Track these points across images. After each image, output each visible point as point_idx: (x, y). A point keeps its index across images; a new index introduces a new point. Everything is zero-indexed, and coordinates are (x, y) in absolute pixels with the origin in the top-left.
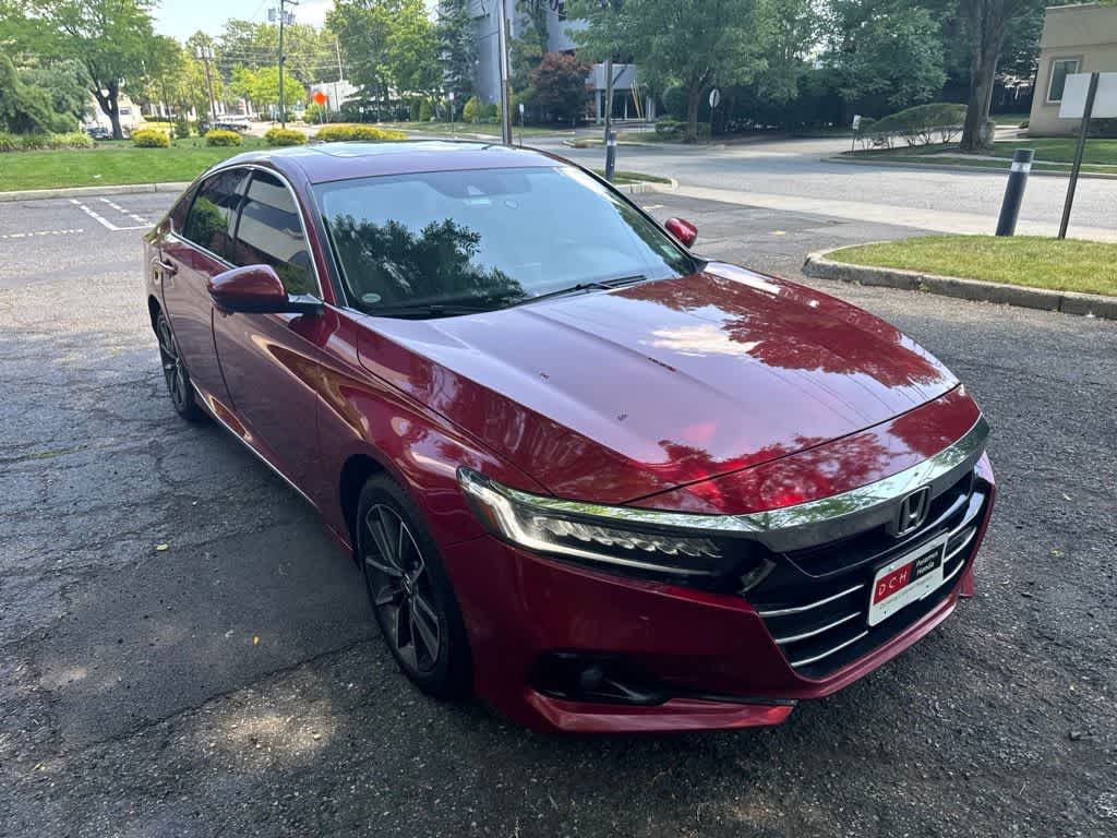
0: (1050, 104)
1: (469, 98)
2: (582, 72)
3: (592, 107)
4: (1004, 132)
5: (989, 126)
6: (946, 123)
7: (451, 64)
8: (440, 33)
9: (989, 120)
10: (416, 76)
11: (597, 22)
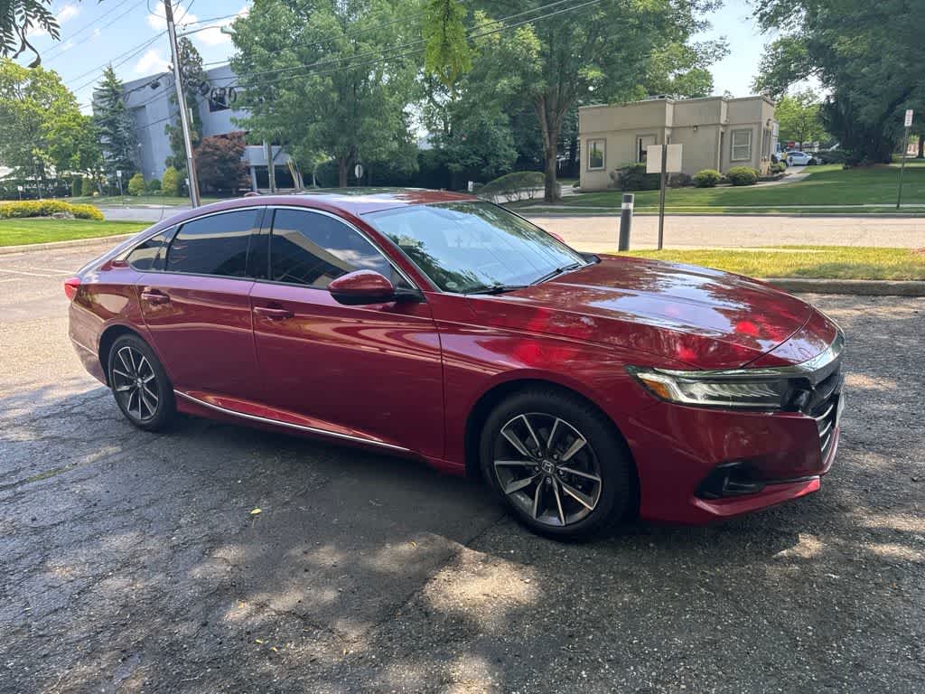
0: (591, 171)
1: (133, 175)
2: (237, 152)
3: (249, 180)
6: (530, 185)
7: (111, 146)
10: (76, 157)
11: (257, 113)
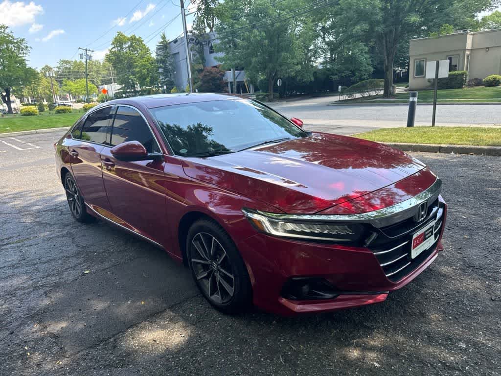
1: (173, 88)
2: (221, 75)
3: (227, 89)
4: (399, 89)
5: (394, 87)
6: (375, 87)
7: (163, 74)
8: (157, 61)
9: (393, 85)
10: (148, 80)
11: (228, 53)
